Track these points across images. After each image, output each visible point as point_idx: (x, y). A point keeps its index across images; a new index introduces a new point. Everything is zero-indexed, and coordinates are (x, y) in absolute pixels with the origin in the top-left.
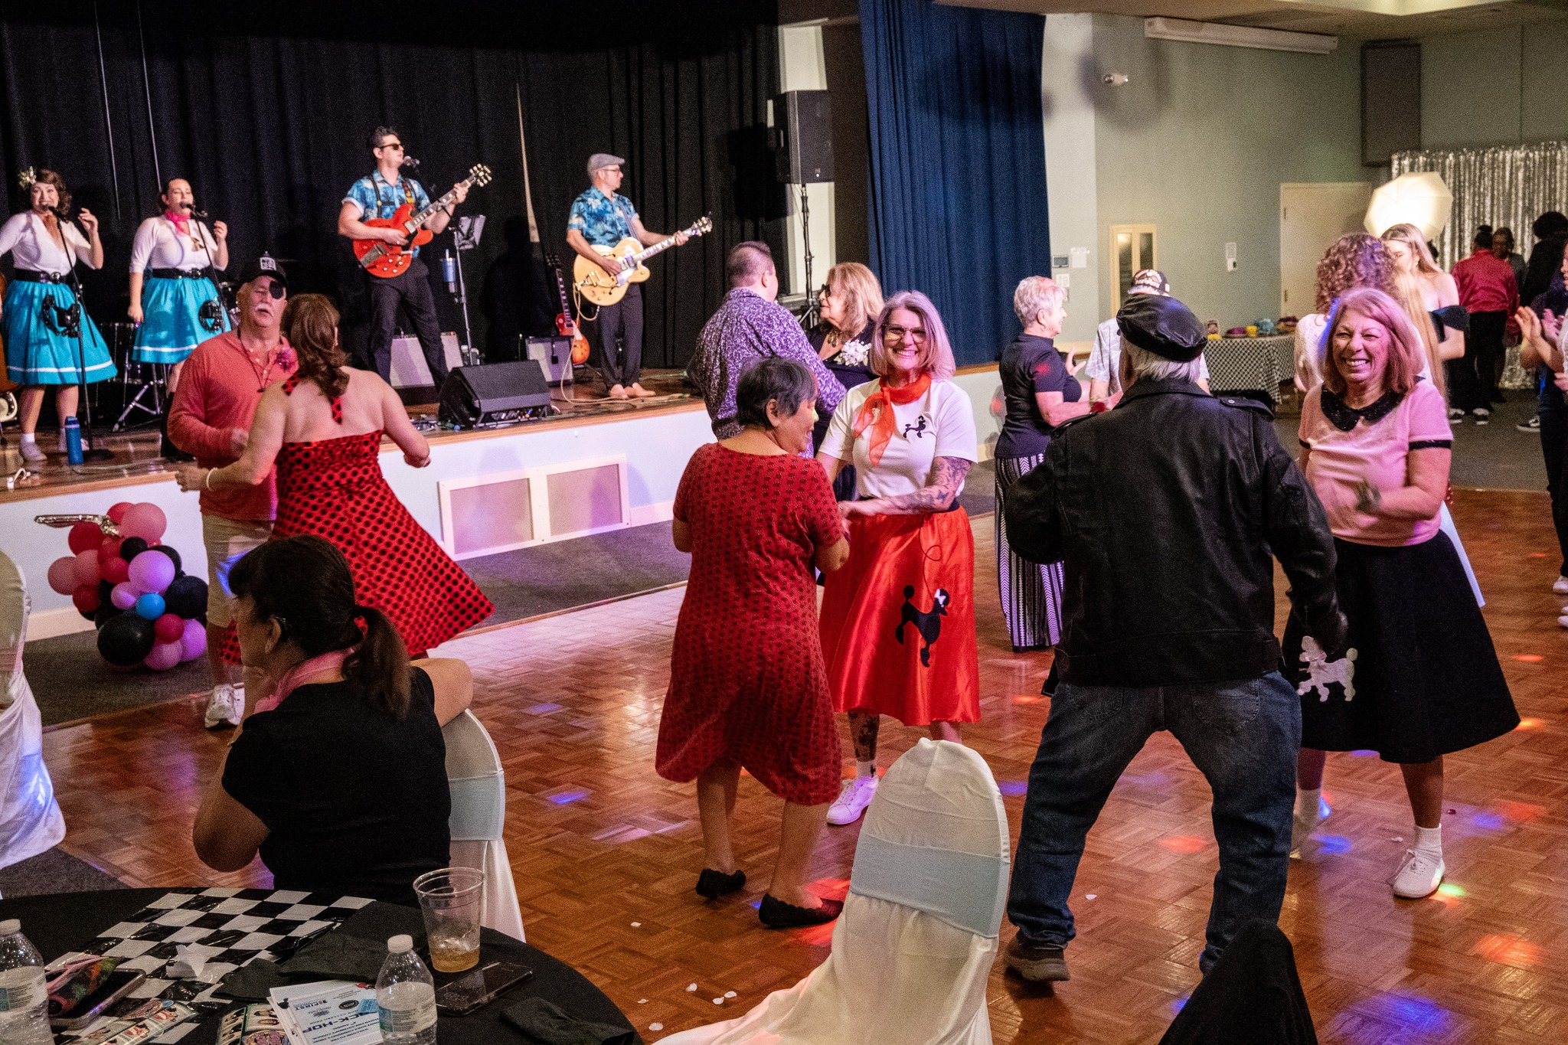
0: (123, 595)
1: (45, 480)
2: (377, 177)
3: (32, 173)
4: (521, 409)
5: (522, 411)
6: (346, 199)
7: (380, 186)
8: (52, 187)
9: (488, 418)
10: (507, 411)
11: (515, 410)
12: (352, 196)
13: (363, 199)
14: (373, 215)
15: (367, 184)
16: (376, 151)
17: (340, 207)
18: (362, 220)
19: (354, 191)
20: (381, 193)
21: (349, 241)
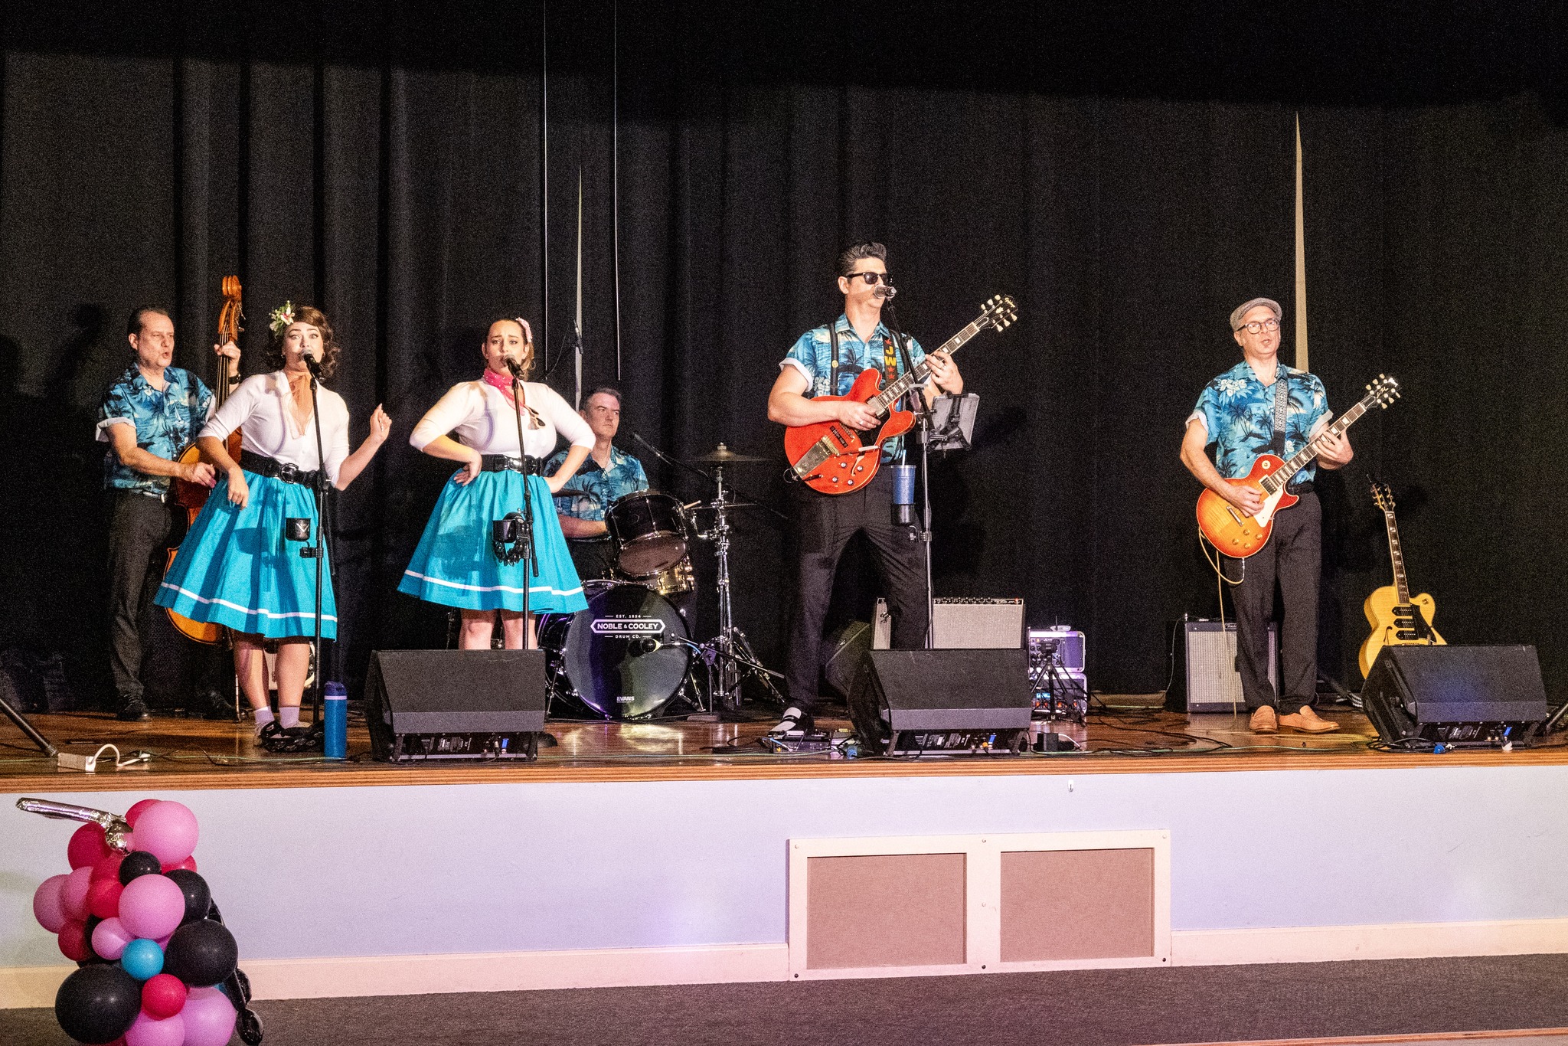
0: (109, 938)
1: (155, 766)
2: (841, 325)
3: (289, 310)
4: (974, 732)
5: (977, 735)
6: (788, 361)
7: (842, 339)
8: (316, 330)
9: (908, 740)
10: (946, 733)
11: (963, 733)
12: (793, 355)
13: (813, 361)
14: (824, 389)
15: (822, 336)
16: (842, 282)
17: (776, 373)
18: (809, 395)
19: (800, 348)
20: (842, 351)
21: (781, 428)
